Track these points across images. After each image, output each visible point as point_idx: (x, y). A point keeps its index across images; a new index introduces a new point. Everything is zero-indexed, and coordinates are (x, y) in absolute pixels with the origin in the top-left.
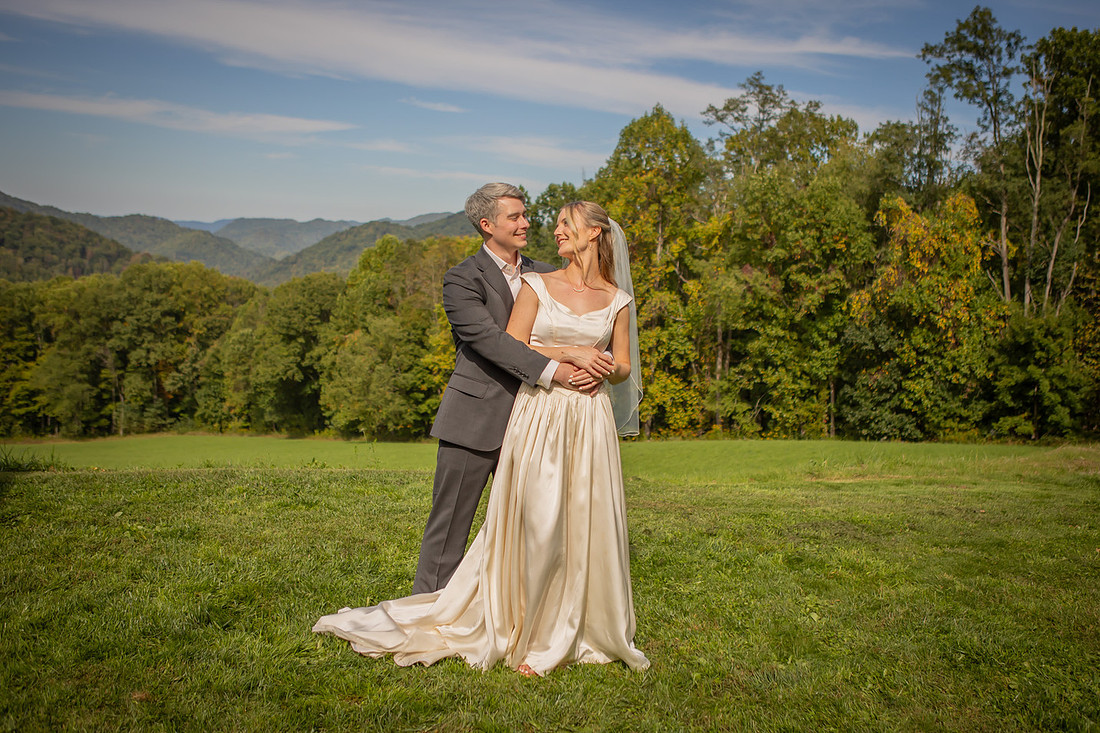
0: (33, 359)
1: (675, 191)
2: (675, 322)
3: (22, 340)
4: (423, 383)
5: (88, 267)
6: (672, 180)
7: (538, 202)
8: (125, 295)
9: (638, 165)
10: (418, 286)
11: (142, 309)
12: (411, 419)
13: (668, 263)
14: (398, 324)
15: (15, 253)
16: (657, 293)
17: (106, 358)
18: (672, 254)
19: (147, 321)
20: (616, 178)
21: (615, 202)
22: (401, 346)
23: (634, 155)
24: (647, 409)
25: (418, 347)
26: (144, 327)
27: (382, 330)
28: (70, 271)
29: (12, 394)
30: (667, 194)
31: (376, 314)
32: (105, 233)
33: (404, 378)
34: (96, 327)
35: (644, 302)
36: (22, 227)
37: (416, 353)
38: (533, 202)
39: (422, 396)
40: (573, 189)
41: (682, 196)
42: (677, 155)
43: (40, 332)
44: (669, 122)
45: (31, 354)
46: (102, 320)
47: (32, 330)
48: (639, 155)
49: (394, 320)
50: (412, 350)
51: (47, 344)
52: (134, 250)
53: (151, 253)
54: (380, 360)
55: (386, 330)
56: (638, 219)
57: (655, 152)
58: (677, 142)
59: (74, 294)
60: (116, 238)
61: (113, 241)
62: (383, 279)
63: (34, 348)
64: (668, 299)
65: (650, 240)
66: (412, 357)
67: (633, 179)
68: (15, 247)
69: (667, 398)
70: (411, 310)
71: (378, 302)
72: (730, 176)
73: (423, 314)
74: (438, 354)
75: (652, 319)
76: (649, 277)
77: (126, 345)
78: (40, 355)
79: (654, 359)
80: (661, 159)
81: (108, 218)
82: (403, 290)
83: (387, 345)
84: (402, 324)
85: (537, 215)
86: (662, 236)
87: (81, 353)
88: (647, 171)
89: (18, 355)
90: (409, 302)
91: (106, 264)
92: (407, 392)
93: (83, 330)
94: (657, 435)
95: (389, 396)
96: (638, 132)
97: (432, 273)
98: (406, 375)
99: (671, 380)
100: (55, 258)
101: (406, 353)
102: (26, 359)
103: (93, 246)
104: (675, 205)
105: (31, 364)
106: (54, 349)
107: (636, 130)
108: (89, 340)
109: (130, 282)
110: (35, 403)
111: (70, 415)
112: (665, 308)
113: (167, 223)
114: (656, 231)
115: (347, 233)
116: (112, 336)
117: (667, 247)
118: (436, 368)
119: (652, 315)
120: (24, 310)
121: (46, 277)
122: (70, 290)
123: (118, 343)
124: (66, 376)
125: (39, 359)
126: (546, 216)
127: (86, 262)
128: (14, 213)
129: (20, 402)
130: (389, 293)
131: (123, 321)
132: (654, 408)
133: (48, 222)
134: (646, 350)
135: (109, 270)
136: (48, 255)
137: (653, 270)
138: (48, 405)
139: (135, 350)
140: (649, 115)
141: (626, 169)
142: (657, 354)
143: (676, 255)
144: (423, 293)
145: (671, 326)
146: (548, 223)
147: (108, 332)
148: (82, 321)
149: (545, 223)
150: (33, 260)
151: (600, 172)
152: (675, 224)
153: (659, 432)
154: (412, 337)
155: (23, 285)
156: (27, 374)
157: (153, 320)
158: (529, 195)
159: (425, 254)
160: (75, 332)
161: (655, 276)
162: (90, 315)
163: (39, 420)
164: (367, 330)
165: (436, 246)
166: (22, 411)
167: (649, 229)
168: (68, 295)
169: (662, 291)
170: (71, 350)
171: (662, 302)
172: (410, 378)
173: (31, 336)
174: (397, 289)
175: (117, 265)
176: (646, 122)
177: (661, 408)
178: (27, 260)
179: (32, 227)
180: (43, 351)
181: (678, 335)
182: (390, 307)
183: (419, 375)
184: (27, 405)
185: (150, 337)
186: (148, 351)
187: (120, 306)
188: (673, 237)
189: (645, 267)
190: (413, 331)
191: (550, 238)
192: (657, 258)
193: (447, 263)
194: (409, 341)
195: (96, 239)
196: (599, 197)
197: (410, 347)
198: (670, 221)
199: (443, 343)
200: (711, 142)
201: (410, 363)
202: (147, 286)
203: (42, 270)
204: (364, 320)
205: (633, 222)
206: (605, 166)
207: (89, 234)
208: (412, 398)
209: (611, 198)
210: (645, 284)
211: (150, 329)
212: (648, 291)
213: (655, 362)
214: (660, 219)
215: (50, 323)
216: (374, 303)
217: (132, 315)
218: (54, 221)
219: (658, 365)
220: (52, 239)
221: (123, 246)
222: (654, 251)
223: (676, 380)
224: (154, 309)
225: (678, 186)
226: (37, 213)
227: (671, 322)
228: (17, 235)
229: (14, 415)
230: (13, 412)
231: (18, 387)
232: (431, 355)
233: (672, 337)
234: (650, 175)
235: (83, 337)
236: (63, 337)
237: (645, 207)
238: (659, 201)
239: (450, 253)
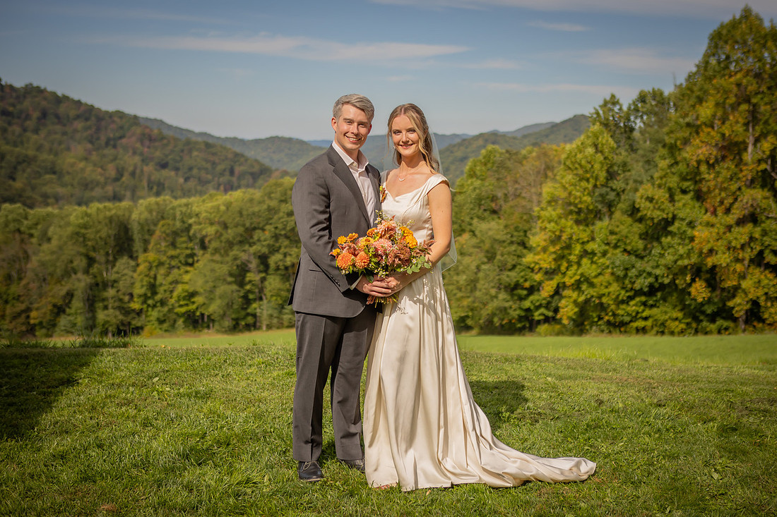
0: (191, 265)
1: (765, 91)
2: (768, 218)
3: (182, 249)
4: (526, 280)
5: (236, 184)
6: (763, 79)
7: (629, 109)
8: (265, 207)
9: (727, 67)
10: (518, 192)
11: (279, 219)
12: (515, 314)
13: (759, 161)
14: (502, 227)
15: (177, 174)
16: (748, 190)
17: (251, 263)
18: (764, 152)
19: (284, 229)
20: (705, 81)
21: (704, 104)
22: (505, 247)
23: (723, 57)
24: (740, 304)
25: (520, 248)
26: (280, 235)
27: (487, 233)
28: (222, 188)
29: (175, 294)
30: (757, 94)
31: (481, 218)
32: (251, 154)
33: (508, 276)
34: (241, 235)
35: (736, 199)
36: (182, 151)
37: (518, 253)
38: (625, 108)
39: (525, 292)
40: (661, 94)
41: (773, 95)
42: (766, 55)
43: (198, 241)
44: (758, 22)
45: (190, 261)
46: (247, 230)
47: (190, 239)
48: (728, 57)
49: (498, 223)
50: (515, 251)
51: (201, 252)
52: (273, 168)
53: (289, 170)
54: (486, 260)
55: (491, 233)
56: (728, 119)
57: (744, 53)
58: (766, 42)
59: (223, 208)
60: (259, 158)
61: (257, 161)
62: (489, 186)
63: (192, 255)
64: (760, 197)
65: (741, 139)
66: (515, 258)
67: (722, 82)
68: (177, 169)
69: (760, 292)
70: (513, 214)
71: (483, 208)
73: (525, 217)
74: (538, 254)
75: (744, 216)
76: (740, 175)
77: (265, 250)
78: (198, 261)
79: (747, 255)
80: (751, 60)
81: (252, 141)
82: (506, 195)
83: (492, 247)
84: (506, 227)
85: (629, 120)
86: (753, 135)
87: (228, 259)
88: (736, 73)
89: (180, 262)
90: (512, 207)
91: (251, 181)
92: (513, 289)
93: (231, 239)
94: (751, 329)
95: (493, 292)
96: (727, 35)
97: (532, 179)
98: (510, 273)
99: (765, 276)
100: (209, 177)
101: (509, 253)
102: (187, 264)
103: (240, 165)
104: (766, 104)
105: (189, 268)
106: (208, 256)
107: (724, 32)
108: (236, 248)
109: (269, 195)
110: (194, 303)
111: (222, 312)
112: (758, 205)
113: (301, 143)
114: (747, 130)
115: (460, 145)
116: (254, 243)
117: (758, 145)
118: (537, 267)
119: (743, 212)
120: (183, 222)
121: (201, 193)
122: (219, 205)
123: (259, 248)
124: (217, 279)
125: (196, 265)
126: (638, 121)
127: (234, 179)
128: (176, 140)
129: (182, 303)
130: (494, 199)
131: (263, 230)
132: (748, 302)
133: (203, 146)
134: (739, 246)
135: (253, 186)
136: (203, 174)
137: (744, 168)
138: (204, 304)
139: (273, 254)
140: (738, 17)
141: (715, 71)
142: (749, 250)
143: (768, 153)
144: (524, 198)
145: (764, 222)
146: (640, 127)
147: (251, 241)
148: (229, 231)
149: (637, 127)
150: (192, 179)
151: (690, 76)
152: (766, 122)
153: (754, 327)
154: (514, 239)
155: (184, 201)
156: (186, 278)
157: (288, 228)
158: (621, 101)
159: (524, 162)
160: (224, 240)
161: (747, 174)
162: (236, 226)
163: (197, 318)
164: (473, 233)
165: (534, 154)
166: (183, 310)
167: (739, 128)
168: (218, 209)
169: (754, 188)
170: (222, 256)
171: (753, 199)
172: (513, 276)
173: (191, 245)
174: (500, 194)
175: (260, 182)
176: (734, 24)
177: (755, 303)
178: (187, 179)
179: (190, 151)
180: (199, 258)
181: (771, 231)
182: (494, 212)
183: (522, 274)
184: (187, 305)
185: (286, 242)
186: (285, 255)
187: (260, 217)
188: (764, 135)
189: (736, 166)
190: (515, 234)
191: (641, 142)
192: (748, 156)
193: (545, 169)
194: (512, 243)
195: (242, 160)
196: (688, 100)
197: (513, 248)
198: (760, 120)
199: (543, 244)
201: (514, 263)
202: (283, 198)
203: (199, 188)
204: (471, 224)
205: (723, 123)
206: (694, 69)
207: (236, 155)
208: (516, 295)
209: (700, 100)
210: (736, 182)
211: (287, 237)
212: (740, 189)
213: (748, 258)
214: (751, 119)
215: (204, 233)
216: (480, 208)
217: (271, 224)
218: (208, 145)
219: (751, 261)
220: (207, 161)
221: (263, 165)
222: (746, 149)
223: (771, 276)
224: (289, 219)
225: (768, 85)
226: (194, 139)
227: (764, 218)
228: (178, 158)
229: (177, 314)
230: (176, 310)
231: (180, 288)
232: (531, 255)
233: (765, 233)
234: (739, 76)
235: (231, 244)
236: (214, 244)
237: (734, 107)
238: (748, 100)
239: (548, 160)
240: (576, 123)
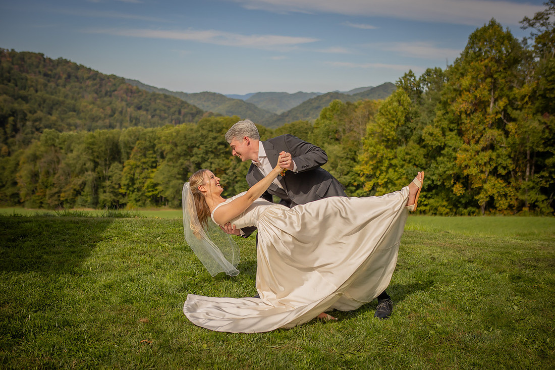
0: (155, 167)
1: (502, 70)
2: (501, 147)
3: (150, 158)
4: (355, 181)
5: (182, 120)
6: (501, 63)
7: (420, 79)
8: (200, 134)
9: (479, 56)
10: (352, 128)
11: (208, 141)
13: (497, 113)
14: (341, 149)
15: (147, 113)
16: (490, 130)
17: (190, 167)
18: (500, 107)
19: (211, 148)
20: (466, 64)
21: (465, 78)
22: (343, 161)
23: (478, 49)
24: (483, 198)
25: (352, 162)
26: (209, 151)
27: (332, 152)
28: (174, 122)
29: (146, 185)
30: (497, 72)
31: (330, 143)
32: (191, 102)
33: (345, 179)
34: (185, 151)
35: (482, 136)
36: (150, 99)
37: (351, 165)
38: (417, 79)
39: (354, 188)
40: (441, 71)
41: (506, 73)
42: (503, 49)
43: (159, 153)
44: (499, 29)
45: (154, 165)
46: (188, 147)
47: (155, 152)
48: (480, 50)
49: (339, 147)
50: (349, 163)
51: (161, 160)
52: (204, 111)
53: (214, 112)
54: (331, 169)
55: (334, 152)
56: (479, 87)
57: (490, 47)
58: (504, 41)
59: (174, 134)
60: (196, 105)
61: (194, 106)
62: (333, 124)
63: (156, 162)
64: (496, 134)
65: (486, 99)
66: (349, 167)
67: (477, 64)
68: (147, 110)
69: (495, 191)
70: (348, 141)
71: (330, 137)
72: (537, 59)
73: (355, 143)
74: (363, 165)
75: (487, 145)
76: (485, 121)
77: (200, 160)
78: (159, 165)
79: (488, 169)
80: (494, 52)
81: (192, 94)
82: (344, 130)
83: (335, 160)
84: (344, 149)
85: (419, 86)
86: (494, 97)
87: (178, 164)
88: (485, 59)
89: (148, 165)
90: (348, 137)
91: (191, 118)
93: (179, 153)
94: (488, 212)
96: (480, 36)
97: (360, 120)
98: (346, 177)
99: (498, 181)
100: (166, 115)
101: (346, 165)
102: (152, 167)
103: (184, 108)
104: (503, 78)
105: (154, 170)
106: (165, 162)
107: (479, 34)
108: (182, 158)
109: (202, 127)
110: (156, 190)
111: (173, 196)
112: (495, 139)
113: (221, 96)
114: (490, 94)
115: (316, 99)
116: (193, 156)
117: (497, 103)
118: (362, 173)
119: (486, 143)
120: (150, 142)
121: (161, 125)
122: (172, 132)
123: (196, 159)
124: (171, 176)
125: (158, 167)
126: (425, 87)
127: (181, 117)
128: (147, 93)
129: (150, 190)
130: (337, 132)
131: (198, 147)
132: (487, 197)
133: (163, 97)
134: (483, 164)
135: (192, 121)
136: (162, 113)
137: (488, 117)
138: (163, 191)
139: (204, 162)
140: (487, 25)
141: (472, 58)
142: (489, 166)
143: (502, 108)
144: (355, 132)
145: (498, 150)
146: (426, 90)
147: (191, 154)
148: (178, 148)
149: (424, 91)
150: (156, 116)
151: (457, 61)
152: (502, 90)
153: (490, 211)
154: (349, 156)
155: (150, 129)
156: (152, 175)
157: (213, 147)
158: (415, 75)
159: (356, 110)
160: (175, 153)
161: (489, 120)
162: (183, 145)
163: (158, 199)
165: (362, 106)
166: (150, 194)
167: (486, 93)
168: (172, 135)
169: (493, 129)
170: (173, 163)
171: (493, 136)
172: (348, 179)
173: (155, 155)
174: (340, 129)
175: (196, 119)
176: (485, 29)
177: (492, 198)
178: (153, 116)
179: (155, 100)
180: (160, 163)
181: (502, 155)
182: (337, 140)
183: (353, 177)
184: (153, 191)
185: (212, 156)
186: (211, 163)
187: (197, 140)
188: (500, 97)
189: (483, 115)
190: (350, 153)
191: (426, 100)
192: (490, 110)
193: (368, 115)
194: (347, 158)
195: (186, 105)
196: (456, 75)
197: (348, 161)
198: (499, 88)
199: (366, 159)
200: (525, 40)
201: (348, 170)
202: (210, 129)
203: (160, 122)
205: (476, 89)
206: (460, 57)
207: (183, 102)
208: (349, 190)
209: (463, 75)
210: (482, 125)
211: (212, 152)
212: (484, 129)
213: (488, 170)
214: (493, 87)
215: (163, 149)
216: (328, 137)
217: (203, 144)
218: (166, 96)
219: (490, 172)
220: (165, 105)
221: (199, 109)
222: (489, 106)
223: (501, 181)
224: (214, 141)
225: (504, 67)
226: (157, 92)
227: (498, 147)
228: (148, 104)
229: (146, 196)
230: (146, 194)
231: (148, 182)
232: (359, 166)
233: (498, 156)
234: (487, 61)
235: (179, 156)
236: (169, 156)
237: (484, 80)
238: (492, 76)
239: (370, 109)
240: (386, 87)
